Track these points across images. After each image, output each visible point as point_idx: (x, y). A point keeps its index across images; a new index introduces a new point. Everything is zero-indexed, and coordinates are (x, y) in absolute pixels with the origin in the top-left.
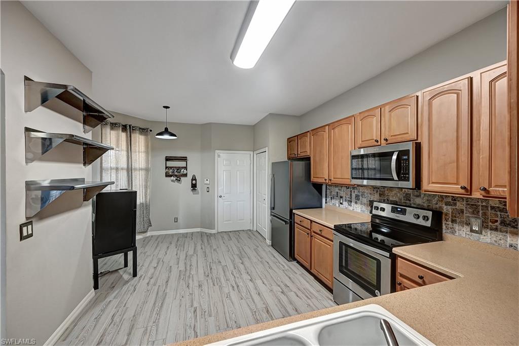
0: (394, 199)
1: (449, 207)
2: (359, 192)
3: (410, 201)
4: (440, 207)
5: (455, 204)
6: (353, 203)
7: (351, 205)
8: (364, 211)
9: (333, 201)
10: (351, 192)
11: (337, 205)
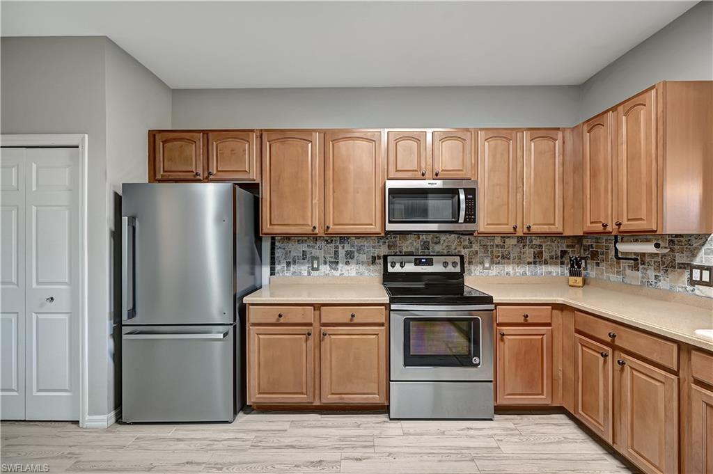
0: (409, 249)
1: (466, 250)
2: (353, 246)
3: (428, 249)
4: (459, 251)
5: (471, 247)
6: (340, 265)
7: (336, 269)
8: (362, 274)
9: (292, 268)
10: (337, 247)
11: (305, 273)
